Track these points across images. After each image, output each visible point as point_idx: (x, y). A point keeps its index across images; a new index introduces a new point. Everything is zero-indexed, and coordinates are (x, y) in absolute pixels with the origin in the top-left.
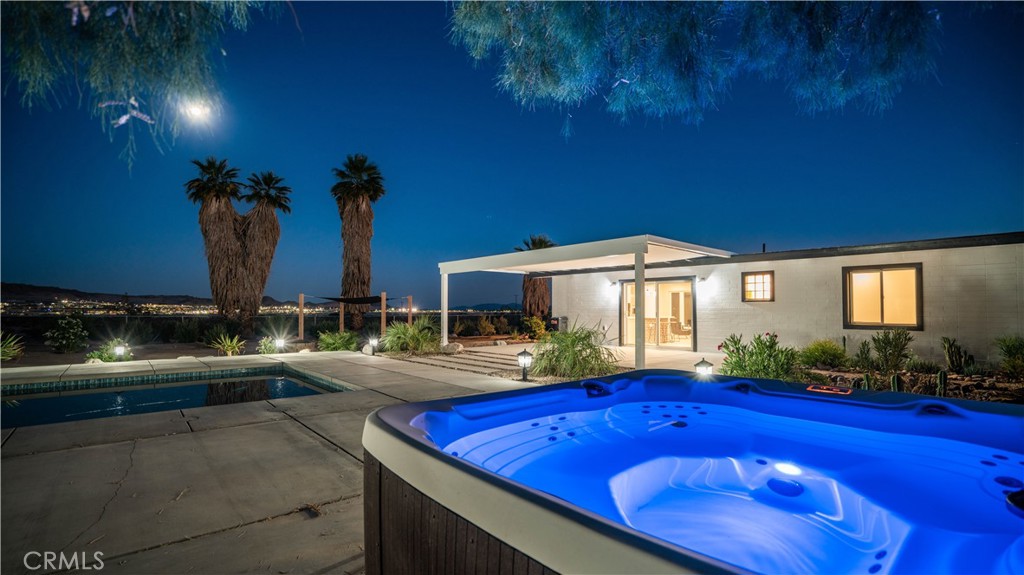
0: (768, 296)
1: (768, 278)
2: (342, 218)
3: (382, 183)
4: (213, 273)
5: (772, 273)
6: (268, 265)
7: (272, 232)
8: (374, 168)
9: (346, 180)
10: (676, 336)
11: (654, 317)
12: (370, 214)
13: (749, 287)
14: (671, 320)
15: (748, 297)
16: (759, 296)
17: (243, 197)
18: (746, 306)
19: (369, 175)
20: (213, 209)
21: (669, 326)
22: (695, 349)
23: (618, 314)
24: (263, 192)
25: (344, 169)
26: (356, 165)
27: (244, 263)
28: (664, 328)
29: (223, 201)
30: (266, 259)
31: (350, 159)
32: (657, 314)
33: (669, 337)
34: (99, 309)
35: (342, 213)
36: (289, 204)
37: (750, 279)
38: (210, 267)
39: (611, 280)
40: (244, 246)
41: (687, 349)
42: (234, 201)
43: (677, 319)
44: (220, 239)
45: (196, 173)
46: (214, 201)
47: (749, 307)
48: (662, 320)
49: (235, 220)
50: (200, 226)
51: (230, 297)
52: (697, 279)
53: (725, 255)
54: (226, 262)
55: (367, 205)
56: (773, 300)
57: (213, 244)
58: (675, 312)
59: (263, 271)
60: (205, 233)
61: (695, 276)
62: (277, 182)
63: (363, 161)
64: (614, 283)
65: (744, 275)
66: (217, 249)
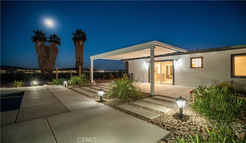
0: (200, 66)
1: (200, 59)
2: (75, 47)
3: (86, 37)
4: (39, 62)
5: (202, 58)
6: (55, 60)
7: (56, 51)
8: (84, 33)
9: (76, 36)
10: (167, 79)
11: (160, 73)
12: (83, 45)
13: (193, 63)
14: (166, 74)
15: (193, 66)
16: (197, 66)
17: (47, 41)
18: (192, 69)
19: (82, 35)
20: (39, 44)
21: (165, 76)
22: (174, 84)
23: (148, 72)
24: (53, 40)
25: (76, 33)
26: (79, 32)
27: (48, 59)
28: (163, 77)
29: (42, 42)
30: (55, 58)
31: (77, 30)
32: (161, 72)
33: (165, 80)
34: (27, 72)
35: (75, 45)
36: (61, 43)
37: (193, 60)
38: (39, 60)
39: (146, 61)
40: (48, 54)
41: (171, 84)
42: (45, 42)
43: (168, 74)
44: (41, 52)
45: (34, 34)
46: (39, 42)
47: (193, 70)
48: (162, 74)
49: (45, 47)
50: (35, 49)
51: (44, 68)
52: (175, 61)
53: (185, 51)
54: (43, 59)
55: (82, 43)
56: (202, 67)
57: (39, 54)
58: (167, 72)
59: (53, 61)
60: (37, 51)
61: (174, 59)
62: (57, 37)
63: (81, 31)
64: (147, 62)
65: (191, 59)
66: (40, 55)
